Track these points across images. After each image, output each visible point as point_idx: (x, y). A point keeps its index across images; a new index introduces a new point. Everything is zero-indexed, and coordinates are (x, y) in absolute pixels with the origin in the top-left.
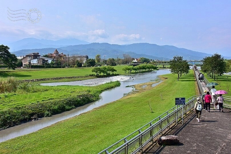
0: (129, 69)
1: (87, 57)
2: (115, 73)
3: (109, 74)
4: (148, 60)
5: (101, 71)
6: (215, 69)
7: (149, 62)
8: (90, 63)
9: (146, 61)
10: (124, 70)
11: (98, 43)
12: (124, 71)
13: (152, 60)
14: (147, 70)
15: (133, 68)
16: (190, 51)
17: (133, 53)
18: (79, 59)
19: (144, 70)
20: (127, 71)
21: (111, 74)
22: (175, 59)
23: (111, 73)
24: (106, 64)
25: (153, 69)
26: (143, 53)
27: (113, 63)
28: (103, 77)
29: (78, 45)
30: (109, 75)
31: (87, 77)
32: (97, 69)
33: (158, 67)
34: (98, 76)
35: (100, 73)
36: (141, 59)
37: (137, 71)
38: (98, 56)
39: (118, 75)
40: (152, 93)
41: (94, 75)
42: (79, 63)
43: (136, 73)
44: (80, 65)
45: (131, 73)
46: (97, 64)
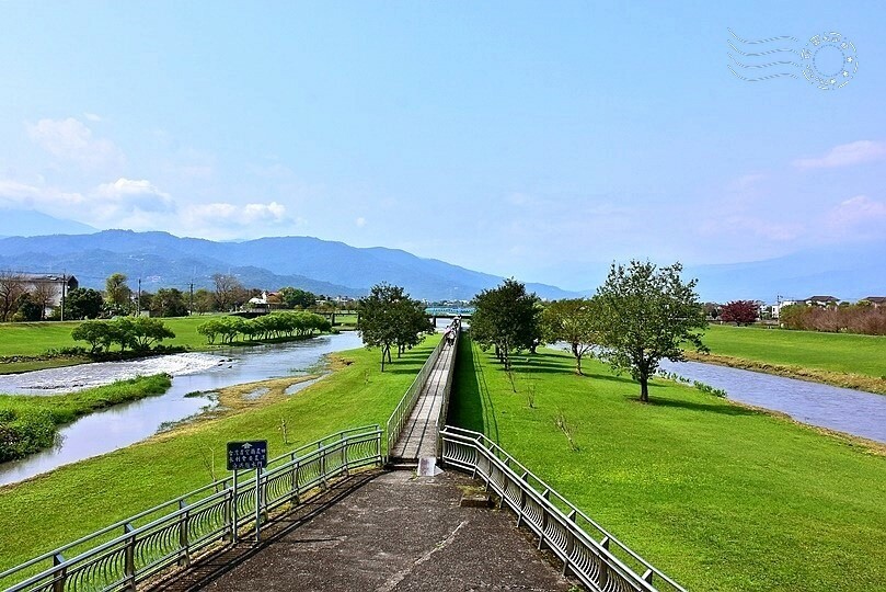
0: (224, 330)
1: (72, 282)
2: (166, 342)
3: (146, 347)
4: (310, 296)
5: (112, 335)
6: (507, 332)
7: (314, 303)
8: (79, 304)
9: (303, 300)
10: (206, 332)
11: (130, 231)
12: (205, 338)
13: (323, 298)
14: (295, 333)
15: (240, 326)
16: (459, 270)
17: (262, 271)
18: (32, 289)
19: (284, 334)
20: (219, 338)
21: (152, 347)
22: (377, 294)
23: (153, 343)
24: (146, 310)
25: (317, 331)
26: (298, 274)
27: (175, 305)
28: (119, 360)
29: (48, 237)
30: (142, 353)
31: (50, 359)
32: (94, 327)
33: (339, 324)
34: (98, 357)
35: (107, 343)
36: (286, 293)
37: (255, 338)
38: (117, 280)
39: (180, 350)
40: (265, 417)
41: (83, 350)
42: (30, 305)
43: (251, 344)
44: (34, 312)
45: (231, 344)
46: (109, 309)
